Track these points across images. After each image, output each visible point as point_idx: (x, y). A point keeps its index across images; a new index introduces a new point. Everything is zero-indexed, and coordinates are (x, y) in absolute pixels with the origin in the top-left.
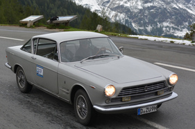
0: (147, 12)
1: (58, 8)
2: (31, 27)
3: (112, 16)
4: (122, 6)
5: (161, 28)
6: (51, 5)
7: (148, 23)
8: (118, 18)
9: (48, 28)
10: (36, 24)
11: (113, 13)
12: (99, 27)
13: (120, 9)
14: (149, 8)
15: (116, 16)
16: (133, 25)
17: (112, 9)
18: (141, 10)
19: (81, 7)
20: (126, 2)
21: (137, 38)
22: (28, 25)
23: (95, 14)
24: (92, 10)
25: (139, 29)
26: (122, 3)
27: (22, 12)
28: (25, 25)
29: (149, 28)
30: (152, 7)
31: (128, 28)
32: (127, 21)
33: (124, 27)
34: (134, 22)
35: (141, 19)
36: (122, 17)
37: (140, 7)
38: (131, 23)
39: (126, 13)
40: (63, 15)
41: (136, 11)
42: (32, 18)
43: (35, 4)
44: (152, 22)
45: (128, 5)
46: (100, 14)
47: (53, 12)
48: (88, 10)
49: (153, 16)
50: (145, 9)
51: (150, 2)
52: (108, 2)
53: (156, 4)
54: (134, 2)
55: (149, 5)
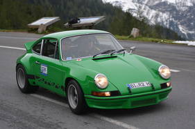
1: (79, 7)
2: (43, 33)
3: (151, 16)
4: (165, 3)
6: (69, 4)
8: (159, 20)
10: (51, 28)
11: (153, 12)
12: (135, 31)
13: (163, 6)
15: (157, 16)
16: (181, 28)
17: (151, 8)
19: (109, 5)
21: (186, 45)
22: (40, 30)
23: (128, 15)
24: (125, 9)
25: (189, 34)
27: (30, 13)
28: (34, 30)
31: (173, 32)
32: (171, 23)
33: (168, 31)
34: (182, 24)
35: (190, 20)
36: (165, 17)
37: (189, 4)
38: (177, 25)
39: (171, 12)
40: (85, 16)
41: (184, 9)
42: (44, 21)
43: (47, 3)
46: (135, 15)
47: (72, 12)
48: (119, 9)
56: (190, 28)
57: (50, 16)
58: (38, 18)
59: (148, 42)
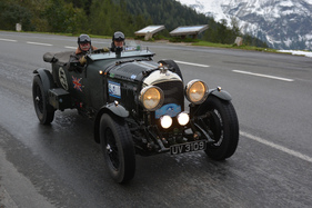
0: (285, 21)
1: (175, 17)
2: (149, 40)
4: (254, 15)
5: (303, 42)
6: (166, 14)
7: (287, 36)
8: (248, 30)
9: (171, 41)
10: (156, 37)
11: (243, 23)
12: (238, 40)
13: (252, 17)
14: (288, 17)
15: (246, 26)
16: (268, 38)
17: (241, 19)
18: (278, 19)
19: (202, 15)
20: (259, 10)
21: (290, 54)
22: (146, 38)
25: (275, 44)
26: (253, 11)
28: (142, 37)
29: (288, 42)
30: (293, 16)
31: (261, 41)
32: (259, 33)
33: (256, 40)
34: (269, 34)
35: (277, 31)
36: (253, 28)
37: (277, 16)
38: (265, 36)
39: (259, 23)
41: (271, 20)
42: (150, 29)
43: (146, 13)
44: (291, 35)
45: (261, 13)
49: (294, 26)
50: (283, 17)
51: (290, 8)
52: (236, 9)
53: (297, 11)
54: (269, 8)
55: (289, 12)
56: (277, 38)
57: (156, 24)
58: (145, 26)
59: (252, 51)
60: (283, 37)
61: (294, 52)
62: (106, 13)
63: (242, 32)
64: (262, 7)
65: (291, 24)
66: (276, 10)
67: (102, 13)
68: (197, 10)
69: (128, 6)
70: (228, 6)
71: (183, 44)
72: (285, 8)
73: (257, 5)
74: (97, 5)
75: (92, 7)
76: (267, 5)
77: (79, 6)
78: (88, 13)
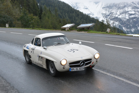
0: (131, 20)
1: (81, 19)
2: (68, 31)
4: (117, 18)
6: (77, 18)
7: (132, 27)
8: (114, 25)
9: (78, 31)
11: (112, 22)
13: (116, 19)
14: (132, 18)
15: (114, 23)
16: (124, 28)
17: (111, 20)
18: (128, 19)
20: (119, 15)
21: (132, 36)
22: (66, 29)
23: (102, 23)
24: (100, 20)
25: (127, 31)
26: (117, 16)
27: (60, 22)
28: (64, 29)
29: (133, 30)
30: (135, 18)
31: (120, 30)
32: (120, 26)
33: (118, 29)
34: (124, 26)
35: (128, 25)
36: (117, 24)
37: (127, 18)
38: (122, 27)
39: (119, 21)
40: (83, 23)
41: (125, 20)
43: (67, 18)
44: (134, 26)
45: (120, 17)
46: (105, 23)
47: (78, 22)
49: (135, 23)
50: (130, 19)
51: (133, 14)
52: (109, 15)
53: (137, 16)
54: (124, 14)
55: (133, 16)
56: (128, 28)
60: (130, 28)
61: (134, 35)
62: (49, 18)
63: (112, 26)
64: (121, 14)
65: (134, 22)
66: (127, 15)
67: (47, 18)
68: (91, 16)
69: (59, 15)
70: (105, 14)
71: (83, 32)
72: (131, 14)
73: (118, 13)
74: (45, 14)
75: (42, 15)
76: (123, 13)
77: (36, 15)
78: (40, 18)
